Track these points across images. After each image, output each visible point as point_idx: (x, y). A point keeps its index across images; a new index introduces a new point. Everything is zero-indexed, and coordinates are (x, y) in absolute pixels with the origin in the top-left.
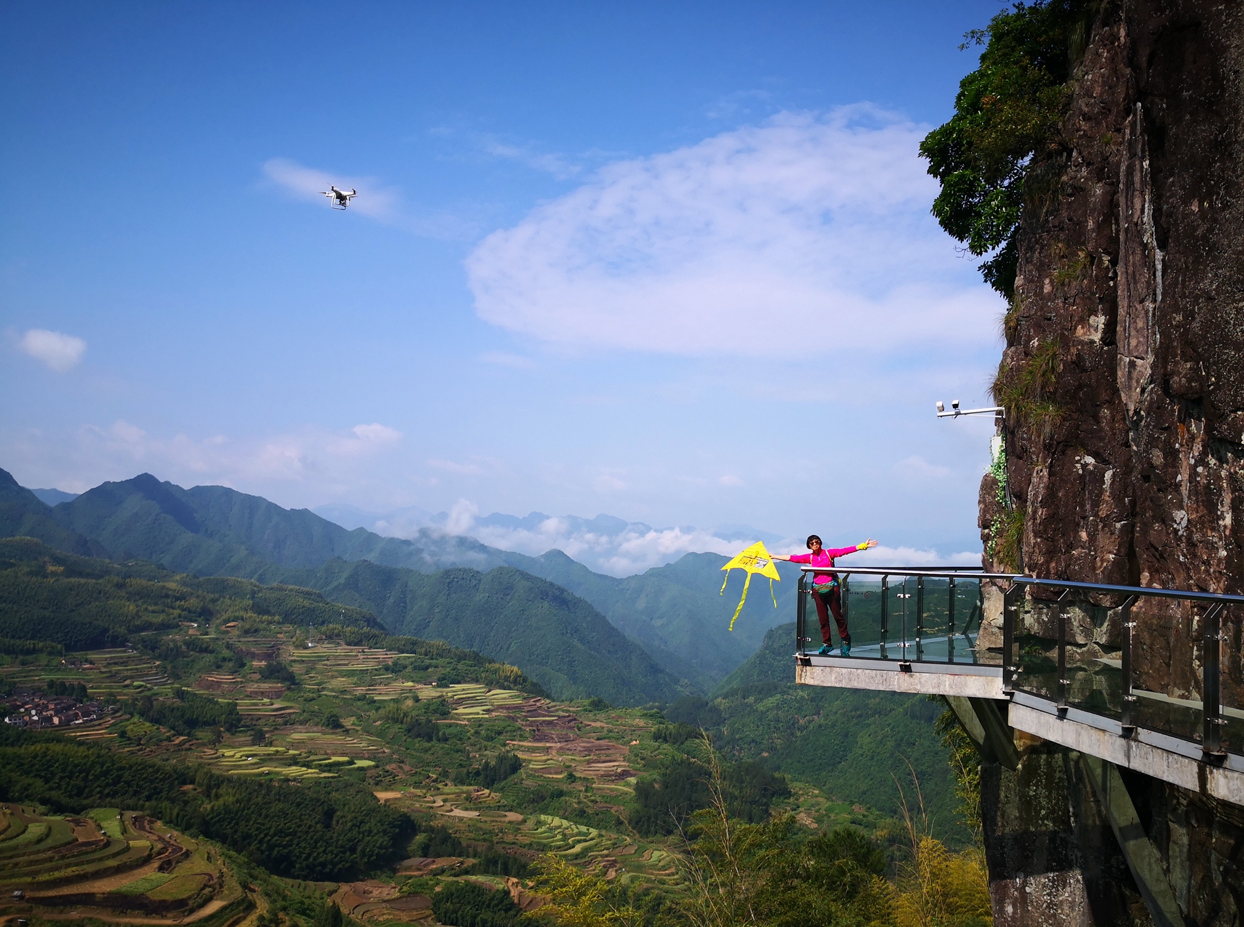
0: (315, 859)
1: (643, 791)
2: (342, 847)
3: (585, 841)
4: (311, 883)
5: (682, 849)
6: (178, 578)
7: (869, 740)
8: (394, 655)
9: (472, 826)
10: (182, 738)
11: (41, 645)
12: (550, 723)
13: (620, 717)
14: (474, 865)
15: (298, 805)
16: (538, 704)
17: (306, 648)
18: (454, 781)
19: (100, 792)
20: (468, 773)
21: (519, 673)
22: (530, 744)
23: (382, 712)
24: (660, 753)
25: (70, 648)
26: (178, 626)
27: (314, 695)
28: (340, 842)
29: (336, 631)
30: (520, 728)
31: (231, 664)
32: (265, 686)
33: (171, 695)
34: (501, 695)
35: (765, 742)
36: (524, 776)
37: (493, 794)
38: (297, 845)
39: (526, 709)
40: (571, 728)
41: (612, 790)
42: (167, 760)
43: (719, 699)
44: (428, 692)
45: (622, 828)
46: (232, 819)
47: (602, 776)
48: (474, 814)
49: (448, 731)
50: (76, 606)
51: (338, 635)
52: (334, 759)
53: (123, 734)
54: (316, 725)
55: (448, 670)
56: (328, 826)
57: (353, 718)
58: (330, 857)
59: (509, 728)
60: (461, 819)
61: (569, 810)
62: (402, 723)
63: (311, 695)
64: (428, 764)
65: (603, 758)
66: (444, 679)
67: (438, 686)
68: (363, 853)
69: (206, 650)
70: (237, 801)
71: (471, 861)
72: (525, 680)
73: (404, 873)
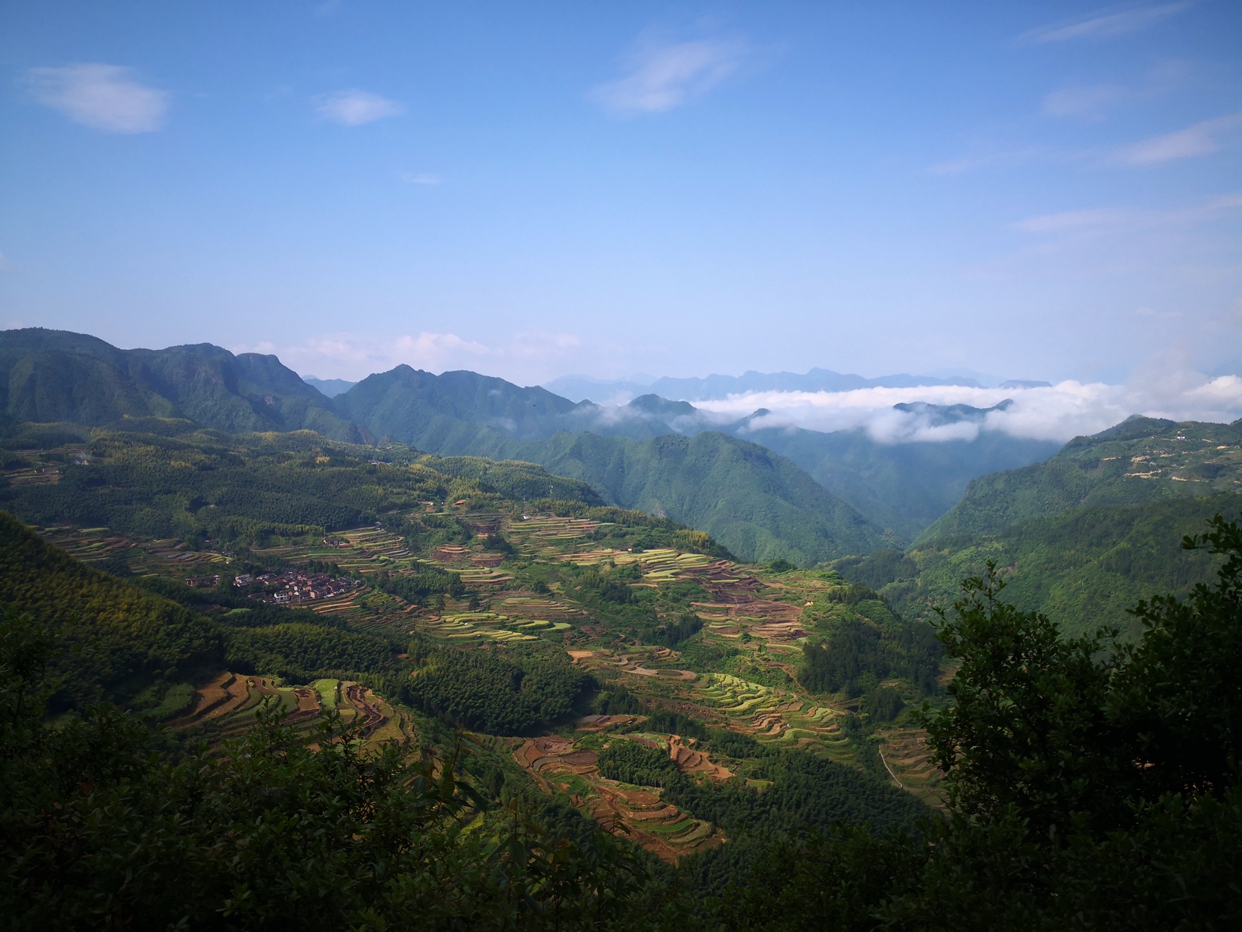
0: (503, 718)
1: (812, 652)
2: (528, 707)
3: (754, 698)
4: (500, 738)
5: (847, 706)
6: (424, 458)
8: (596, 525)
9: (652, 683)
10: (413, 606)
11: (307, 527)
12: (732, 584)
13: (799, 579)
14: (644, 723)
15: (492, 670)
16: (723, 567)
17: (522, 520)
18: (641, 640)
19: (329, 663)
20: (654, 633)
21: (707, 538)
22: (711, 605)
23: (581, 578)
24: (833, 614)
25: (330, 529)
26: (417, 505)
27: (526, 564)
28: (526, 703)
29: (547, 504)
30: (703, 591)
31: (460, 537)
32: (487, 556)
33: (409, 567)
34: (689, 558)
36: (704, 636)
37: (673, 654)
38: (489, 705)
39: (711, 572)
40: (751, 590)
41: (783, 649)
42: (400, 626)
43: (915, 552)
44: (624, 558)
45: (792, 685)
46: (434, 685)
47: (775, 636)
48: (652, 672)
49: (638, 594)
50: (338, 491)
51: (549, 508)
52: (537, 622)
53: (364, 606)
54: (527, 590)
55: (643, 536)
56: (517, 689)
57: (558, 583)
58: (516, 716)
59: (693, 591)
60: (642, 677)
61: (743, 667)
62: (598, 587)
63: (523, 563)
64: (620, 625)
65: (778, 618)
66: (639, 545)
67: (633, 552)
68: (546, 713)
69: (439, 525)
70: (438, 669)
71: (643, 718)
72: (713, 543)
73: (583, 729)
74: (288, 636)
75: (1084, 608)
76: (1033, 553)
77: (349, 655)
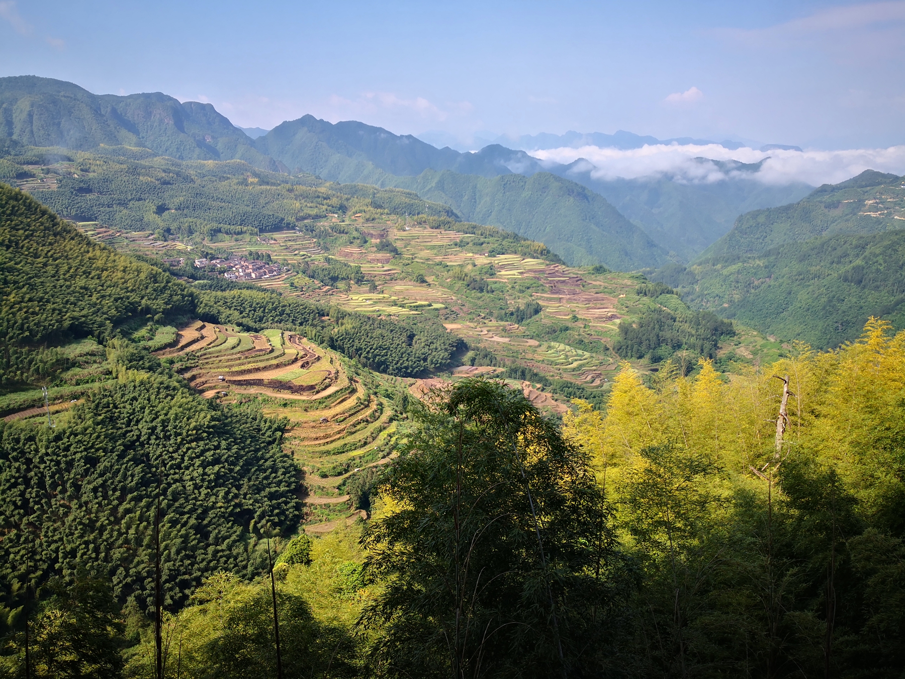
0: (401, 364)
1: (625, 330)
2: (419, 358)
3: (581, 360)
4: (399, 378)
5: (649, 368)
6: (328, 184)
7: (807, 297)
8: (461, 235)
9: (506, 348)
10: (327, 287)
11: (245, 228)
12: (564, 281)
13: (614, 278)
14: (502, 373)
15: (392, 331)
16: (556, 269)
17: (404, 230)
18: (496, 318)
19: (273, 320)
20: (506, 314)
21: (544, 248)
22: (548, 296)
23: (451, 273)
24: (640, 304)
25: (262, 231)
26: (326, 216)
27: (409, 262)
28: (417, 355)
29: (424, 219)
30: (542, 285)
31: (358, 241)
32: (380, 256)
33: (322, 261)
34: (530, 262)
35: (726, 296)
36: (543, 317)
37: (520, 328)
38: (391, 355)
39: (547, 272)
40: (578, 285)
41: (603, 327)
42: (319, 301)
43: (695, 267)
44: (482, 260)
45: (608, 352)
46: (350, 338)
47: (597, 318)
48: (506, 340)
49: (493, 286)
50: (266, 204)
51: (425, 222)
52: (419, 303)
53: (292, 285)
54: (411, 280)
55: (496, 245)
56: (410, 345)
57: (434, 277)
58: (410, 363)
59: (534, 285)
60: (498, 343)
61: (572, 339)
62: (464, 280)
63: (407, 262)
64: (480, 307)
65: (598, 306)
66: (493, 251)
67: (489, 256)
68: (432, 362)
69: (343, 232)
70: (353, 327)
71: (500, 370)
72: (548, 252)
73: (458, 375)
74: (241, 299)
75: (824, 308)
76: (787, 268)
77: (287, 314)
